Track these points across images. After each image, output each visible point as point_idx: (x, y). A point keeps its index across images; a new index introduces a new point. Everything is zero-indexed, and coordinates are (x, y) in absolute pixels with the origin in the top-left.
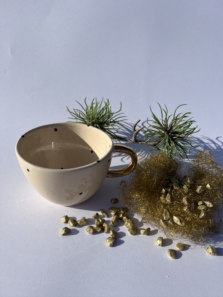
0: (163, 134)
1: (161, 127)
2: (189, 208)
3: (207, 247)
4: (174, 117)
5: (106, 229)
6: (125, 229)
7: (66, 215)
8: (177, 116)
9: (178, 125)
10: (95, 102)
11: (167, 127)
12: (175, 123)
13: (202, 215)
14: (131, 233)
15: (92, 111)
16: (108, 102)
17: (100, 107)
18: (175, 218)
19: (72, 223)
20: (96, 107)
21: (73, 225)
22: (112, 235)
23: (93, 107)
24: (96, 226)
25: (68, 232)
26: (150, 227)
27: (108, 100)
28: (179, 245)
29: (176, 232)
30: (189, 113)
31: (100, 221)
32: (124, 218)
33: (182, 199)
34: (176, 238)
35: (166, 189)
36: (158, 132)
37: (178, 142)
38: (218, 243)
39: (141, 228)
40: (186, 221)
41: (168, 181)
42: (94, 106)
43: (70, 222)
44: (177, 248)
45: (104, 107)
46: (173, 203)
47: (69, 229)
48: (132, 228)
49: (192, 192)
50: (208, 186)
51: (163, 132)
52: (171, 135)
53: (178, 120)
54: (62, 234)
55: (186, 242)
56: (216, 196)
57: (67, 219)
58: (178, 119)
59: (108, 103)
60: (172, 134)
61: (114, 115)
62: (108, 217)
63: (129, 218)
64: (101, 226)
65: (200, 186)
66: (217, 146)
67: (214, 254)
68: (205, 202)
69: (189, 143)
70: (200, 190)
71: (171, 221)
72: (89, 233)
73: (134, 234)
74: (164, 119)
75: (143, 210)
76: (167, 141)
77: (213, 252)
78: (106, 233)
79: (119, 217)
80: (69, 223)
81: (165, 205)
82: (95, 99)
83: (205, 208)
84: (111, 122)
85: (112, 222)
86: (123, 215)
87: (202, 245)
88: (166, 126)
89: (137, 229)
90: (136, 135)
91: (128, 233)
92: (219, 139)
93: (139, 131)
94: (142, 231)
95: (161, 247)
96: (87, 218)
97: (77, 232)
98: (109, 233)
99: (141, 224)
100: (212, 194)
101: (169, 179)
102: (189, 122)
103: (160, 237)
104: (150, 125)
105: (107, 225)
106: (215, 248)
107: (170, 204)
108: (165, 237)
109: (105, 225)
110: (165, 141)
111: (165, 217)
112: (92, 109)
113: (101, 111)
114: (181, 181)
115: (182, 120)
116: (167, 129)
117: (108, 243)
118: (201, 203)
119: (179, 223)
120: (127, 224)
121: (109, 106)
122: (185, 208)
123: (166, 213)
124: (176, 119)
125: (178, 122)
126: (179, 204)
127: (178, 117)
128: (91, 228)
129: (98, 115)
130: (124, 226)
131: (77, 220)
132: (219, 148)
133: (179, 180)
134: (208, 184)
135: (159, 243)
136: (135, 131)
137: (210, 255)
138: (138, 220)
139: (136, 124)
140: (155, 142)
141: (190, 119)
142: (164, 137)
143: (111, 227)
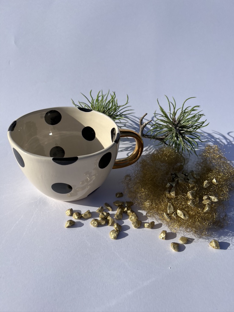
0: (171, 128)
1: (169, 121)
2: (193, 202)
3: (211, 241)
4: (182, 110)
5: (110, 222)
6: (129, 222)
7: (70, 208)
8: (186, 109)
9: (186, 119)
10: (100, 94)
11: (175, 121)
12: (184, 117)
13: (207, 209)
14: (135, 227)
15: (98, 104)
16: (115, 94)
17: (106, 100)
18: (179, 211)
19: (77, 215)
20: (101, 100)
21: (78, 218)
22: (116, 228)
23: (98, 100)
24: (100, 219)
25: (72, 224)
26: (155, 221)
27: (114, 93)
28: (182, 239)
29: (180, 226)
30: (198, 106)
31: (105, 214)
32: (129, 211)
33: (187, 193)
34: (180, 232)
35: (171, 183)
36: (166, 126)
37: (186, 137)
38: (222, 237)
39: (146, 221)
40: (189, 214)
41: (174, 175)
42: (100, 98)
43: (75, 215)
44: (180, 241)
45: (110, 100)
46: (177, 197)
47: (74, 222)
48: (136, 222)
49: (197, 187)
50: (214, 181)
51: (171, 126)
52: (178, 129)
53: (187, 114)
54: (67, 226)
55: (190, 235)
56: (222, 191)
57: (72, 212)
58: (187, 112)
59: (114, 96)
60: (180, 128)
61: (120, 108)
62: (113, 210)
63: (134, 212)
64: (105, 219)
65: (206, 181)
66: (228, 141)
67: (217, 247)
68: (210, 197)
69: (197, 137)
70: (206, 184)
71: (174, 215)
72: (94, 226)
73: (138, 227)
74: (172, 112)
75: (147, 204)
76: (174, 135)
77: (216, 246)
78: (110, 226)
79: (123, 211)
80: (73, 216)
81: (170, 199)
82: (101, 92)
83: (210, 202)
84: (117, 116)
85: (117, 216)
86: (127, 209)
87: (206, 239)
88: (174, 119)
89: (141, 223)
90: (142, 129)
91: (132, 226)
92: (230, 134)
93: (146, 125)
94: (146, 224)
95: (164, 240)
96: (91, 211)
97: (81, 225)
98: (113, 226)
99: (146, 218)
100: (218, 189)
101: (175, 174)
102: (198, 116)
103: (164, 231)
104: (157, 119)
105: (112, 218)
106: (219, 242)
107: (175, 199)
108: (168, 231)
109: (109, 218)
110: (172, 135)
111: (169, 211)
112: (98, 102)
113: (107, 104)
114: (187, 176)
115: (191, 114)
116: (175, 123)
117: (112, 236)
118: (206, 198)
119: (182, 217)
120: (131, 217)
121: (115, 99)
122: (189, 202)
123: (170, 207)
124: (185, 112)
125: (186, 115)
126: (184, 198)
127: (186, 111)
128: (95, 221)
129: (104, 108)
130: (129, 219)
131: (82, 213)
132: (230, 143)
133: (185, 175)
134: (214, 179)
135: (163, 237)
136: (142, 124)
137: (214, 249)
138: (143, 214)
139: (143, 118)
140: (162, 136)
141: (199, 112)
142: (172, 131)
143: (115, 221)
